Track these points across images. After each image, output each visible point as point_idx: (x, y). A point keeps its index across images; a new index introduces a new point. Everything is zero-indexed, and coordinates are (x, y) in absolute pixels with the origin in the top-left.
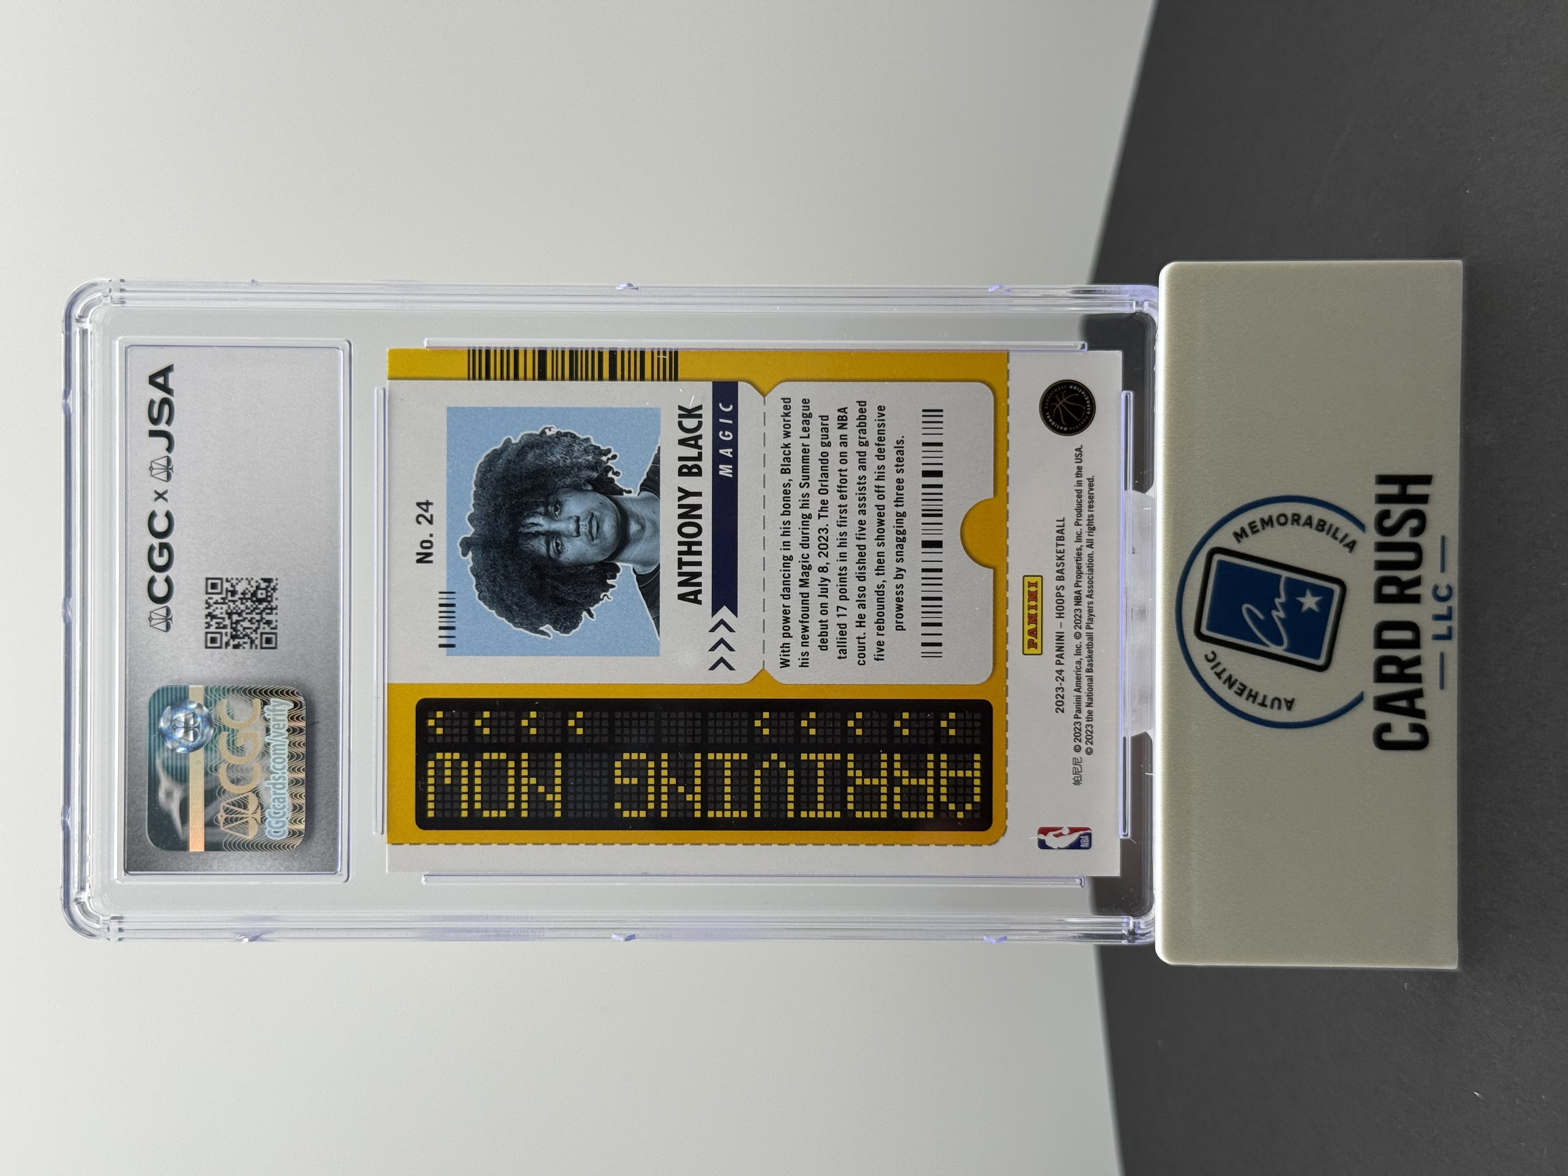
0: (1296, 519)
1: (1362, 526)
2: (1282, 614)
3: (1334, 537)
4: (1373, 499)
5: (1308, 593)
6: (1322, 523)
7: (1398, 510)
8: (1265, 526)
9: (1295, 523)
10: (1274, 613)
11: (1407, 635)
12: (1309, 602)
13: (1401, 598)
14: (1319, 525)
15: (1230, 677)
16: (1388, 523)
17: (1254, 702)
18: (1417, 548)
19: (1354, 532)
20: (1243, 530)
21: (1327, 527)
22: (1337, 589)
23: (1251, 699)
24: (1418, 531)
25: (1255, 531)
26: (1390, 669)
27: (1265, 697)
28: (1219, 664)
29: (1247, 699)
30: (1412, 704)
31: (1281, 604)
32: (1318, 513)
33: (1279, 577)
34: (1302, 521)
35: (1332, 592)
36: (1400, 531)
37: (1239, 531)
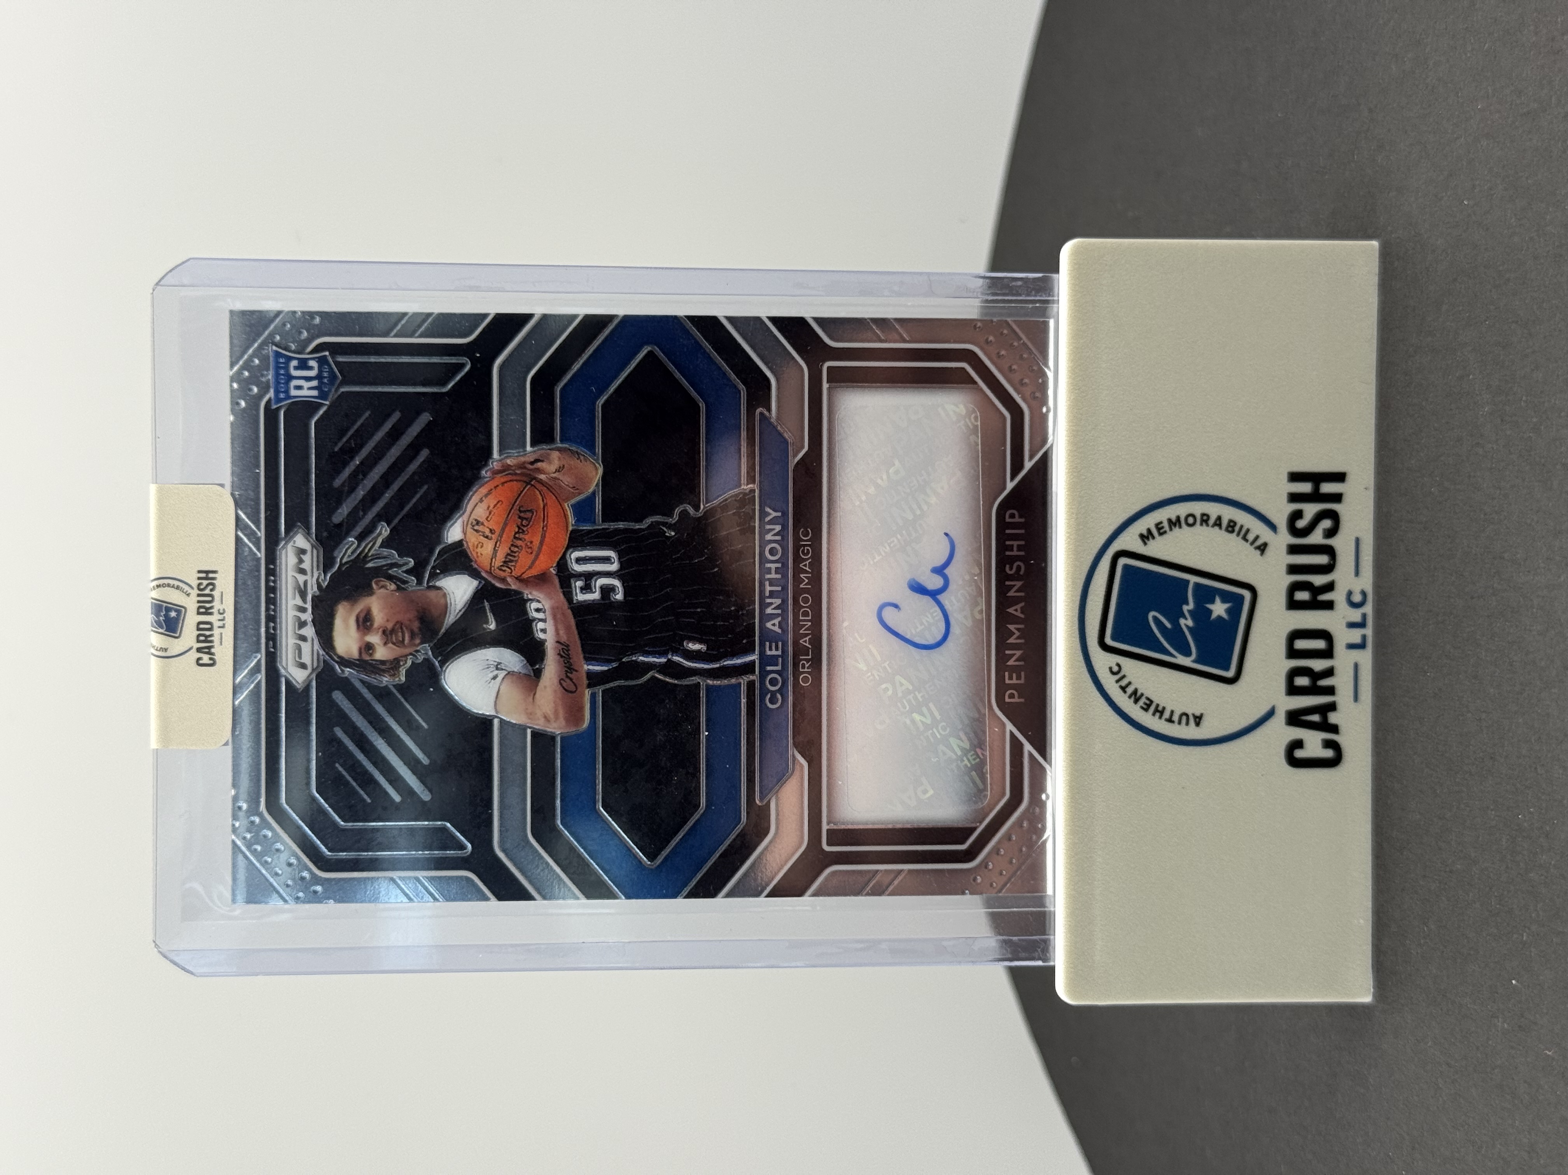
0: (1205, 519)
1: (1273, 527)
2: (1190, 623)
3: (1245, 539)
4: (1285, 498)
5: (1217, 599)
6: (1232, 524)
7: (1311, 510)
8: (1173, 527)
10: (1182, 622)
11: (1319, 644)
12: (1219, 609)
13: (1315, 605)
14: (1229, 526)
15: (1136, 691)
16: (1301, 524)
17: (1160, 717)
18: (1329, 551)
19: (1265, 534)
20: (1149, 531)
21: (1237, 529)
22: (1247, 594)
23: (1158, 714)
24: (1331, 533)
25: (1162, 532)
26: (1302, 681)
27: (1172, 712)
28: (1124, 677)
29: (1154, 714)
30: (1325, 718)
31: (1189, 611)
32: (1228, 513)
33: (1188, 582)
34: (1211, 522)
35: (1241, 598)
36: (1314, 532)
37: (1145, 533)
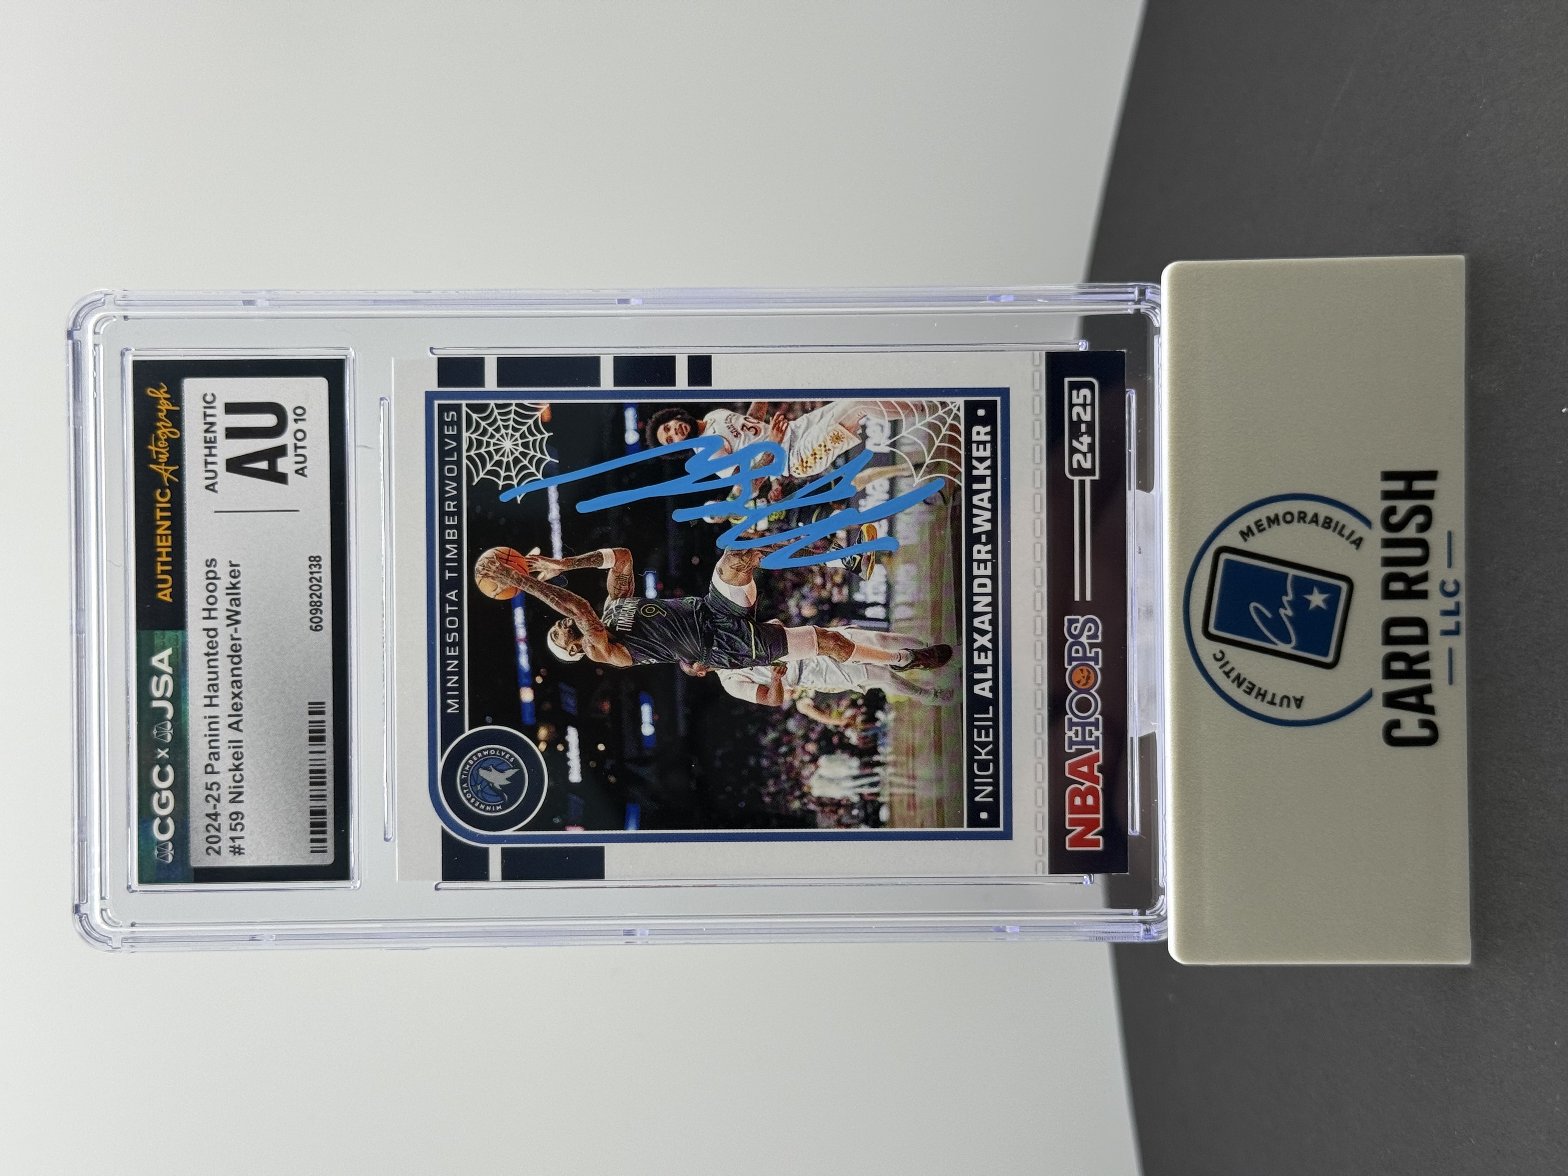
0: (1302, 516)
2: (1290, 612)
3: (1341, 534)
4: (1379, 496)
5: (1316, 590)
6: (1328, 520)
7: (1404, 506)
8: (1272, 524)
9: (1302, 521)
10: (1282, 611)
11: (1415, 631)
12: (1317, 599)
13: (1409, 595)
14: (1325, 522)
15: (1238, 676)
16: (1394, 519)
17: (1263, 700)
18: (1423, 544)
20: (1249, 528)
21: (1333, 525)
22: (1344, 586)
23: (1260, 697)
24: (1424, 527)
25: (1261, 529)
26: (1399, 666)
27: (1274, 695)
28: (1227, 663)
29: (1256, 697)
30: (1421, 700)
31: (1288, 602)
32: (1324, 510)
33: (1286, 575)
34: (1308, 519)
35: (1339, 589)
36: (1407, 527)
37: (1245, 530)
